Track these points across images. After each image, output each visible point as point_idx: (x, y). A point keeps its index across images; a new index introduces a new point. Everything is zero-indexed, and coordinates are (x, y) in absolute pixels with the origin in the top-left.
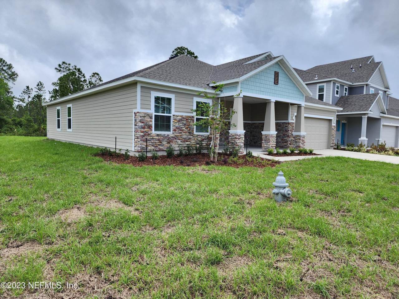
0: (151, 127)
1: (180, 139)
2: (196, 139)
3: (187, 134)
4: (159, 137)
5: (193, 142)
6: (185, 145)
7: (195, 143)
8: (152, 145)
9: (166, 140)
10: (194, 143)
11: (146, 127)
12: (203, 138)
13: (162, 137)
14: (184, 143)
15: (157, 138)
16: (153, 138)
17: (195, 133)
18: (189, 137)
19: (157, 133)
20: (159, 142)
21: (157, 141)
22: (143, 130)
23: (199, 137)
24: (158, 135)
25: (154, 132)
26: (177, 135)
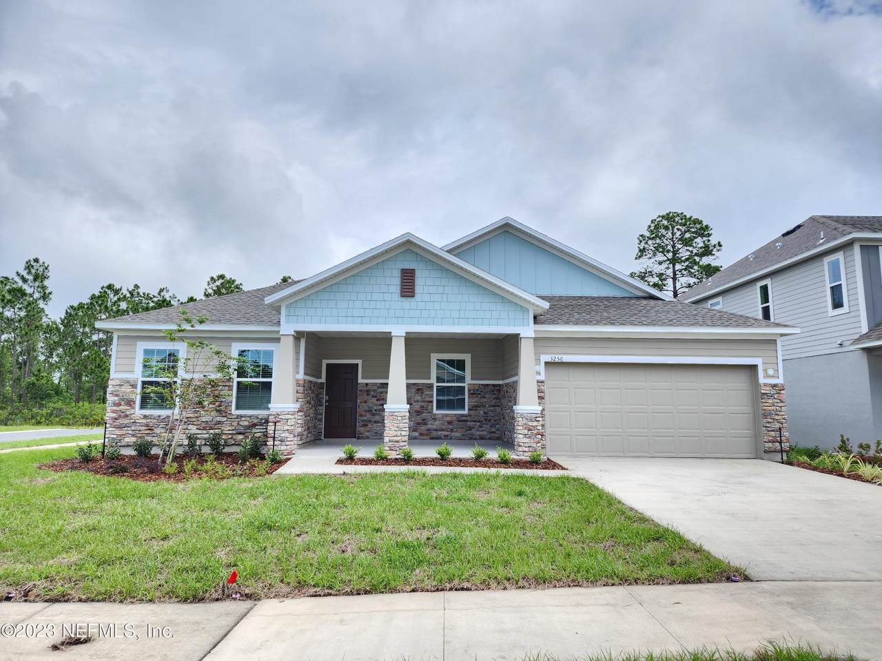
0: (132, 403)
1: (195, 423)
2: (235, 424)
3: (214, 413)
4: (148, 421)
5: (227, 429)
6: (207, 436)
7: (234, 432)
8: (133, 435)
9: (162, 425)
10: (230, 432)
11: (123, 403)
12: (255, 421)
13: (155, 421)
14: (205, 432)
15: (144, 421)
16: (135, 422)
17: (234, 412)
18: (219, 419)
19: (146, 414)
20: (149, 429)
21: (144, 428)
22: (116, 408)
23: (243, 419)
24: (145, 417)
25: (138, 412)
26: (188, 416)
